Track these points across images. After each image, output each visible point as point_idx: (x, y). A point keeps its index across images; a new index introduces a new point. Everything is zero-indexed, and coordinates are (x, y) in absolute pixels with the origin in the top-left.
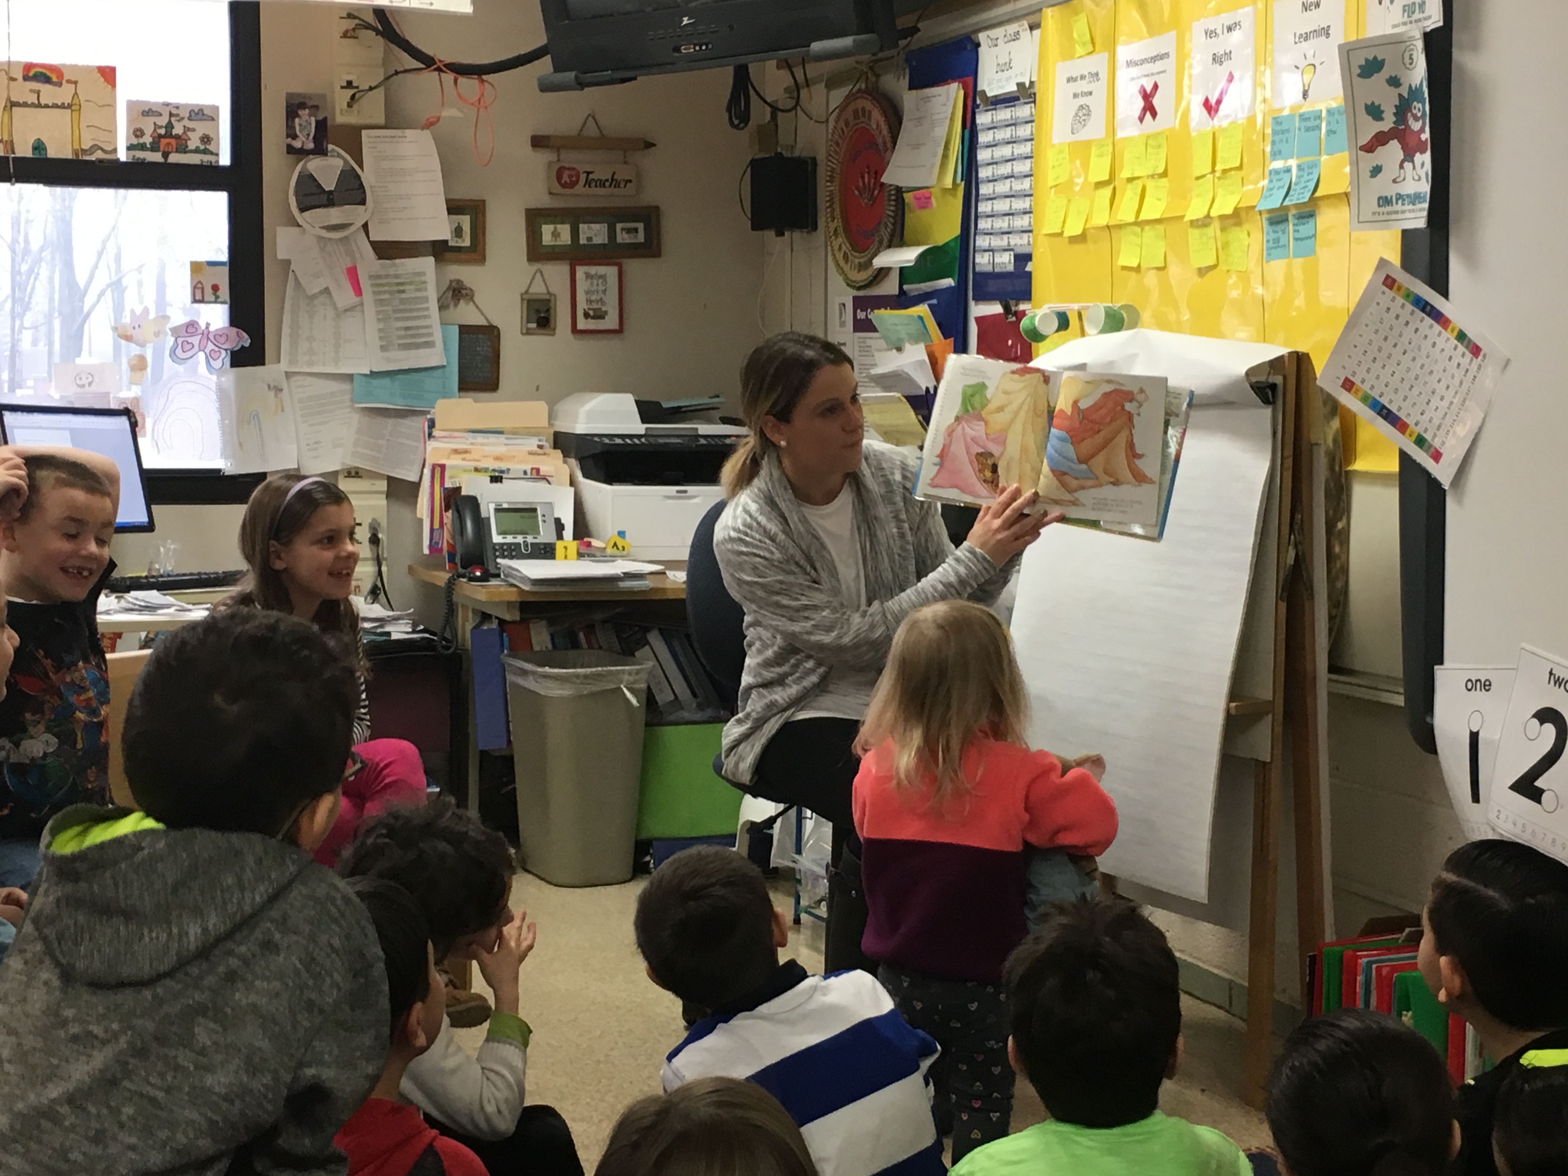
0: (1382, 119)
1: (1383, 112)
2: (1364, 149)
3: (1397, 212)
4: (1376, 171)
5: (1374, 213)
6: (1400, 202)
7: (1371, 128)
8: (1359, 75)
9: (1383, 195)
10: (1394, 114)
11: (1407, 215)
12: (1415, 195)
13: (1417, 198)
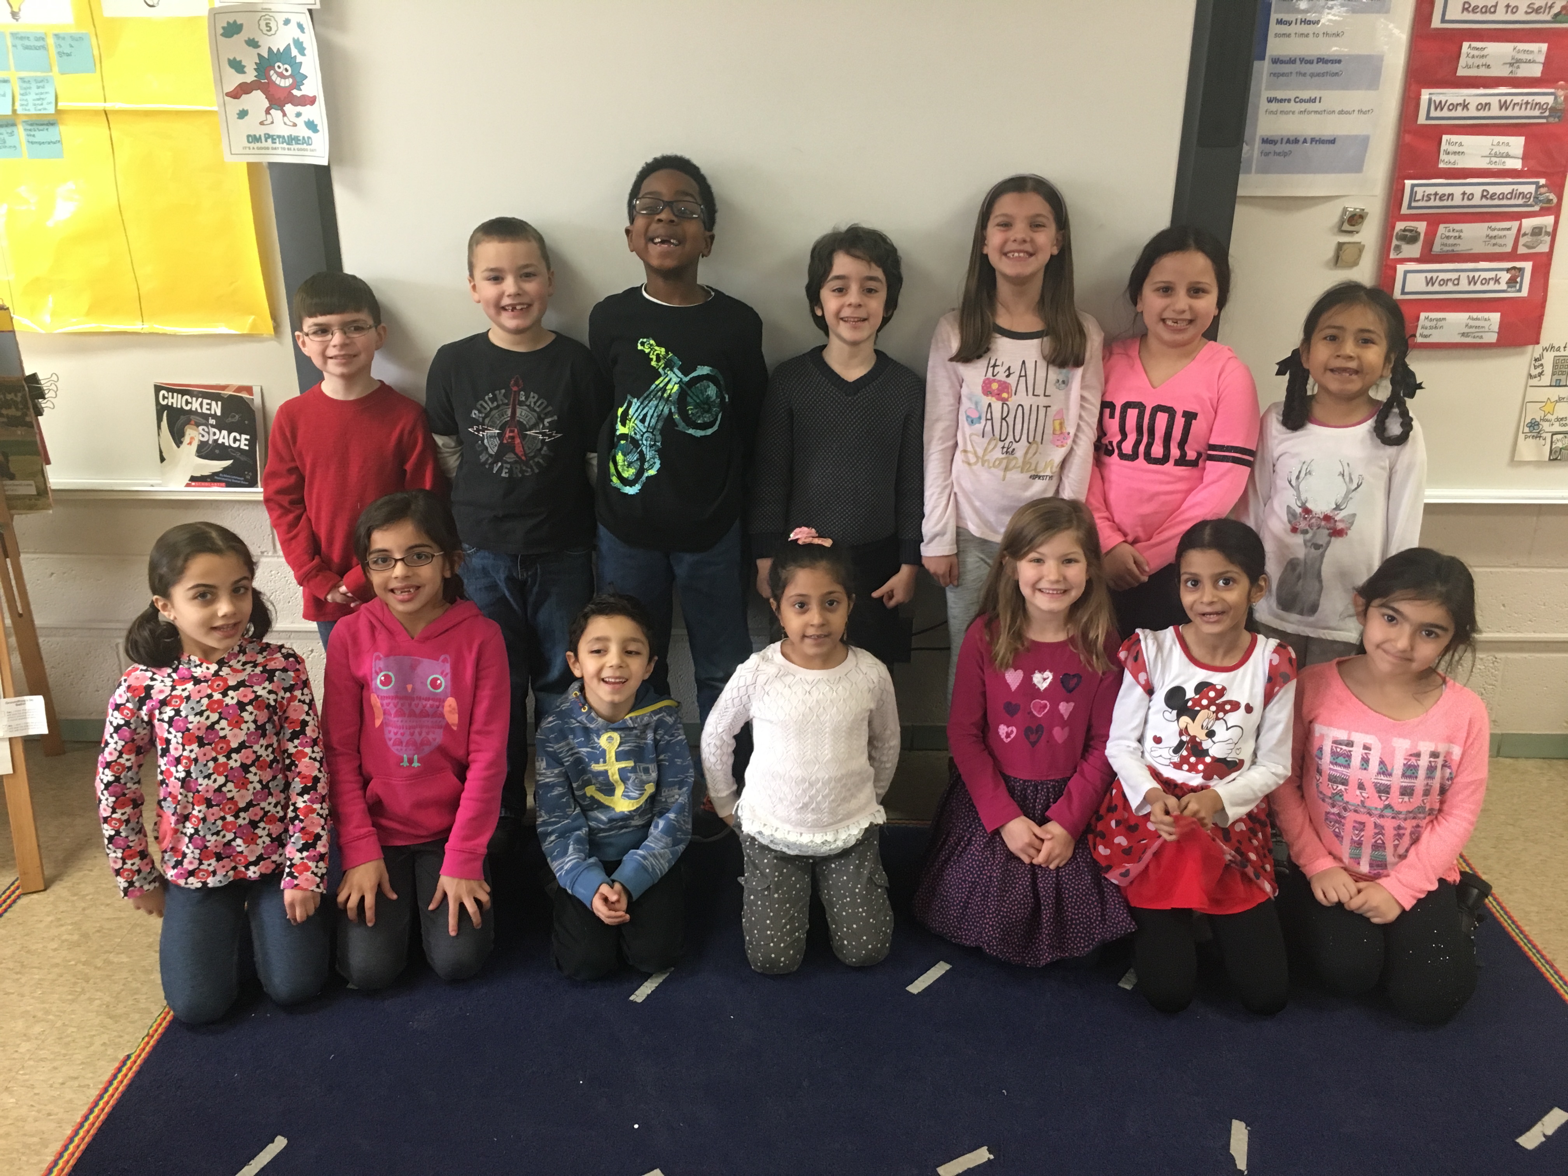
0: (244, 73)
1: (244, 67)
2: (228, 94)
3: (268, 148)
4: (243, 114)
5: (245, 148)
6: (270, 140)
7: (234, 80)
8: (222, 35)
9: (252, 133)
10: (255, 69)
11: (279, 151)
12: (290, 137)
13: (292, 139)
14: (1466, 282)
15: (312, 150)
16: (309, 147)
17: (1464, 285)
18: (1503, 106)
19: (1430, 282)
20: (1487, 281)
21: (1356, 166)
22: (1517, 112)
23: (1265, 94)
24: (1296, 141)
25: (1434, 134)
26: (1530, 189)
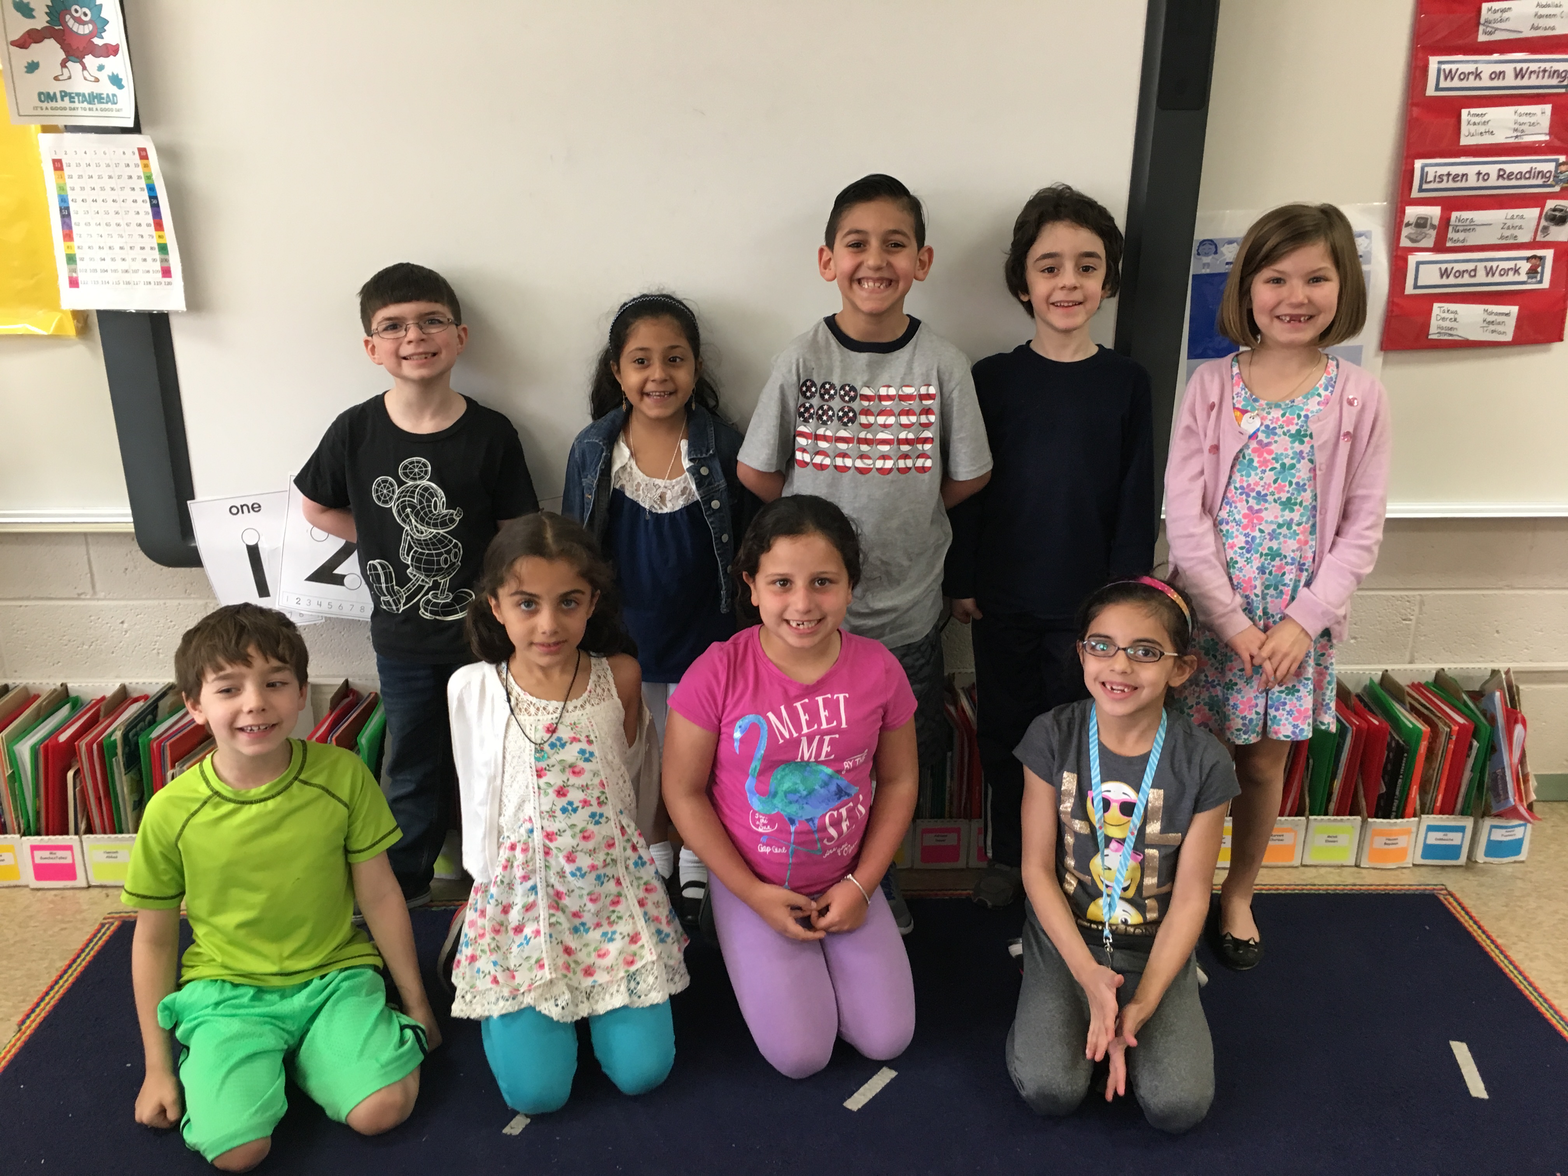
0: (33, 17)
1: (33, 10)
2: (13, 43)
3: (65, 109)
4: (32, 67)
5: (36, 108)
6: (67, 99)
7: (20, 26)
9: (44, 91)
10: (46, 13)
11: (80, 112)
12: (91, 95)
13: (94, 97)
14: (1484, 273)
15: (118, 110)
16: (114, 107)
17: (1481, 277)
18: (1519, 74)
19: (1445, 273)
20: (1505, 272)
22: (1535, 81)
26: (1551, 166)
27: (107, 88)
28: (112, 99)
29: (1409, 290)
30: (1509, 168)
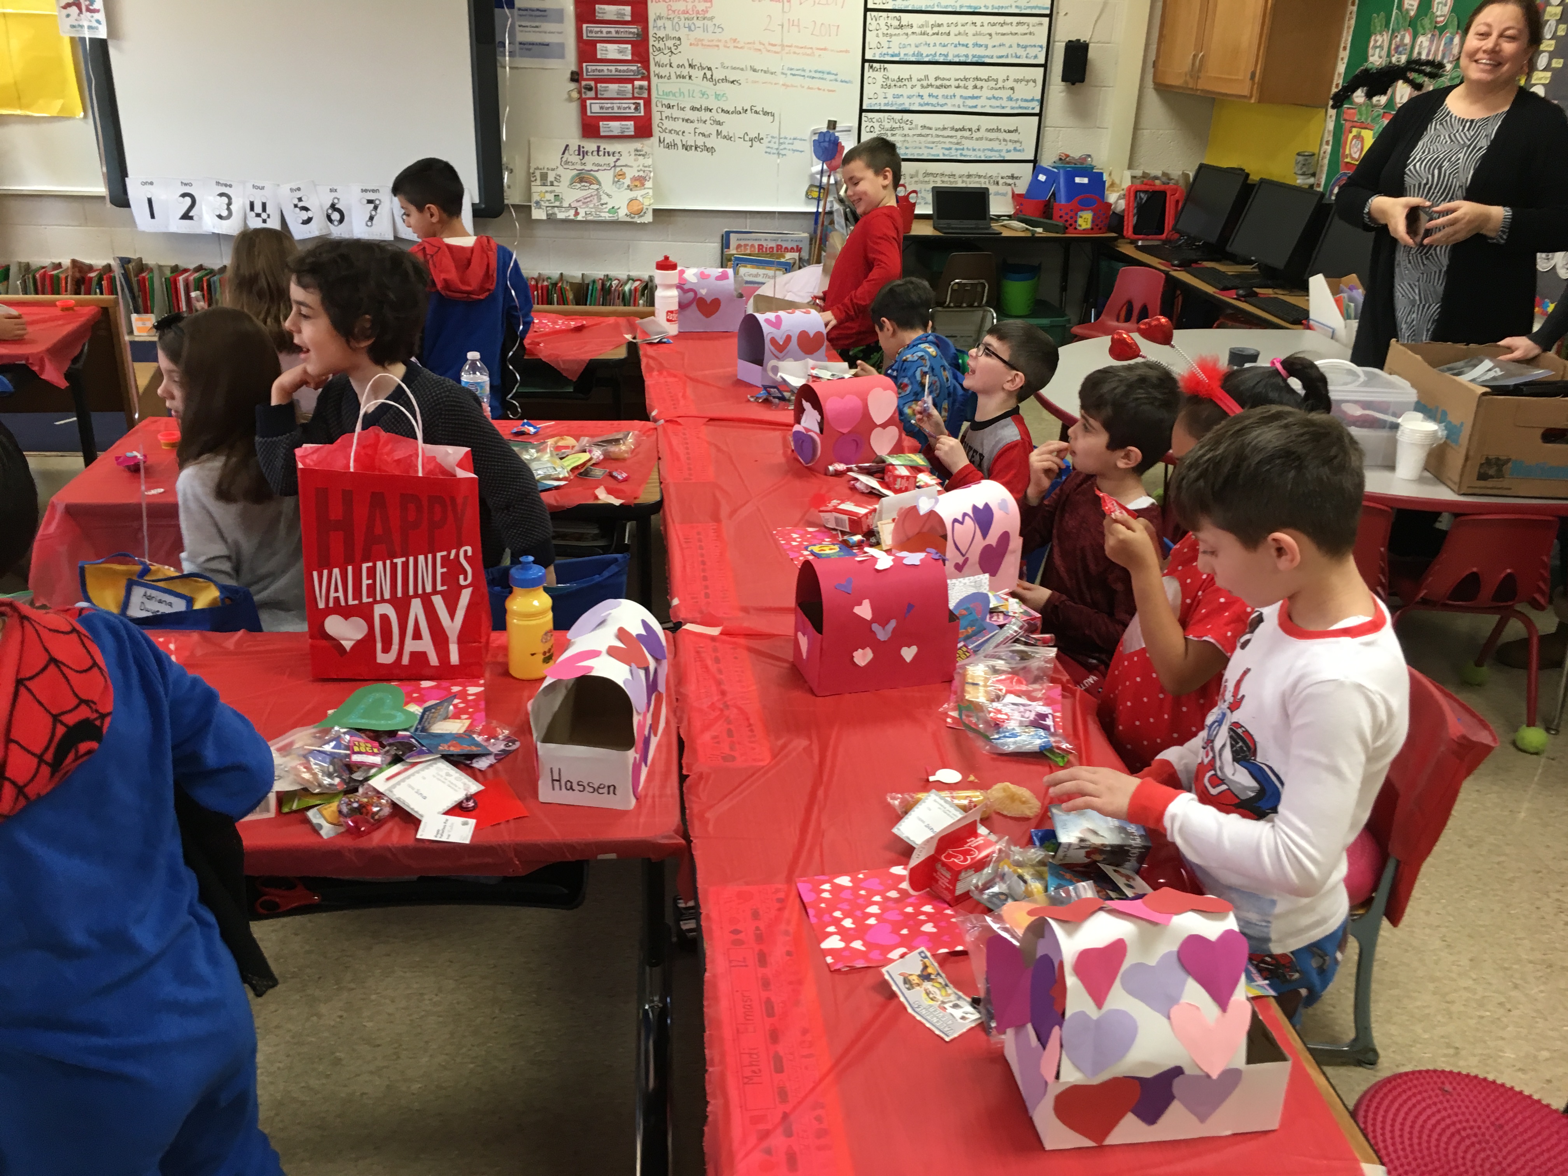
2: (61, 7)
4: (68, 16)
9: (72, 24)
11: (85, 32)
13: (89, 27)
14: (617, 108)
15: (97, 32)
17: (616, 110)
18: (617, 32)
19: (601, 108)
20: (625, 108)
21: (562, 56)
22: (623, 35)
23: (517, 23)
24: (533, 44)
25: (593, 44)
26: (635, 68)
27: (95, 24)
28: (97, 28)
29: (589, 114)
30: (619, 68)
